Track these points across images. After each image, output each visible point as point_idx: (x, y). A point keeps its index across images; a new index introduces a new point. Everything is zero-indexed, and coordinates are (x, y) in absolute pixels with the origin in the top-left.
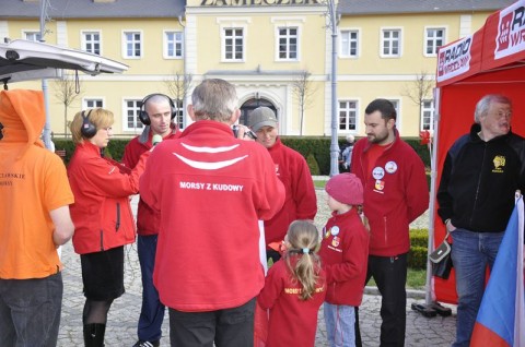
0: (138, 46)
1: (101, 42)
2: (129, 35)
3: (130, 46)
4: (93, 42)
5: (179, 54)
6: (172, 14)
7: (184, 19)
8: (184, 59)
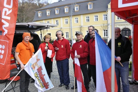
0: (97, 18)
1: (89, 18)
2: (95, 16)
3: (95, 19)
4: (88, 18)
5: (106, 19)
6: (105, 11)
7: (107, 11)
8: (108, 20)
